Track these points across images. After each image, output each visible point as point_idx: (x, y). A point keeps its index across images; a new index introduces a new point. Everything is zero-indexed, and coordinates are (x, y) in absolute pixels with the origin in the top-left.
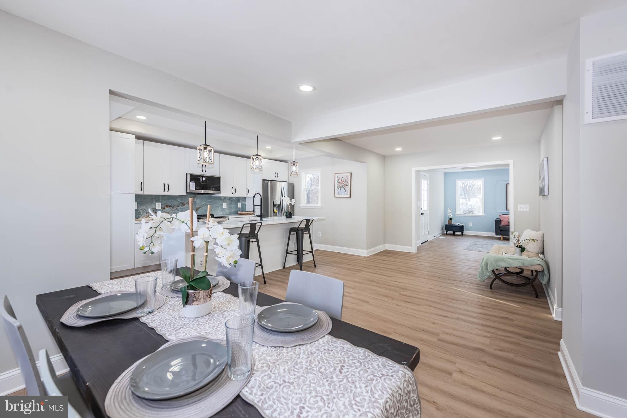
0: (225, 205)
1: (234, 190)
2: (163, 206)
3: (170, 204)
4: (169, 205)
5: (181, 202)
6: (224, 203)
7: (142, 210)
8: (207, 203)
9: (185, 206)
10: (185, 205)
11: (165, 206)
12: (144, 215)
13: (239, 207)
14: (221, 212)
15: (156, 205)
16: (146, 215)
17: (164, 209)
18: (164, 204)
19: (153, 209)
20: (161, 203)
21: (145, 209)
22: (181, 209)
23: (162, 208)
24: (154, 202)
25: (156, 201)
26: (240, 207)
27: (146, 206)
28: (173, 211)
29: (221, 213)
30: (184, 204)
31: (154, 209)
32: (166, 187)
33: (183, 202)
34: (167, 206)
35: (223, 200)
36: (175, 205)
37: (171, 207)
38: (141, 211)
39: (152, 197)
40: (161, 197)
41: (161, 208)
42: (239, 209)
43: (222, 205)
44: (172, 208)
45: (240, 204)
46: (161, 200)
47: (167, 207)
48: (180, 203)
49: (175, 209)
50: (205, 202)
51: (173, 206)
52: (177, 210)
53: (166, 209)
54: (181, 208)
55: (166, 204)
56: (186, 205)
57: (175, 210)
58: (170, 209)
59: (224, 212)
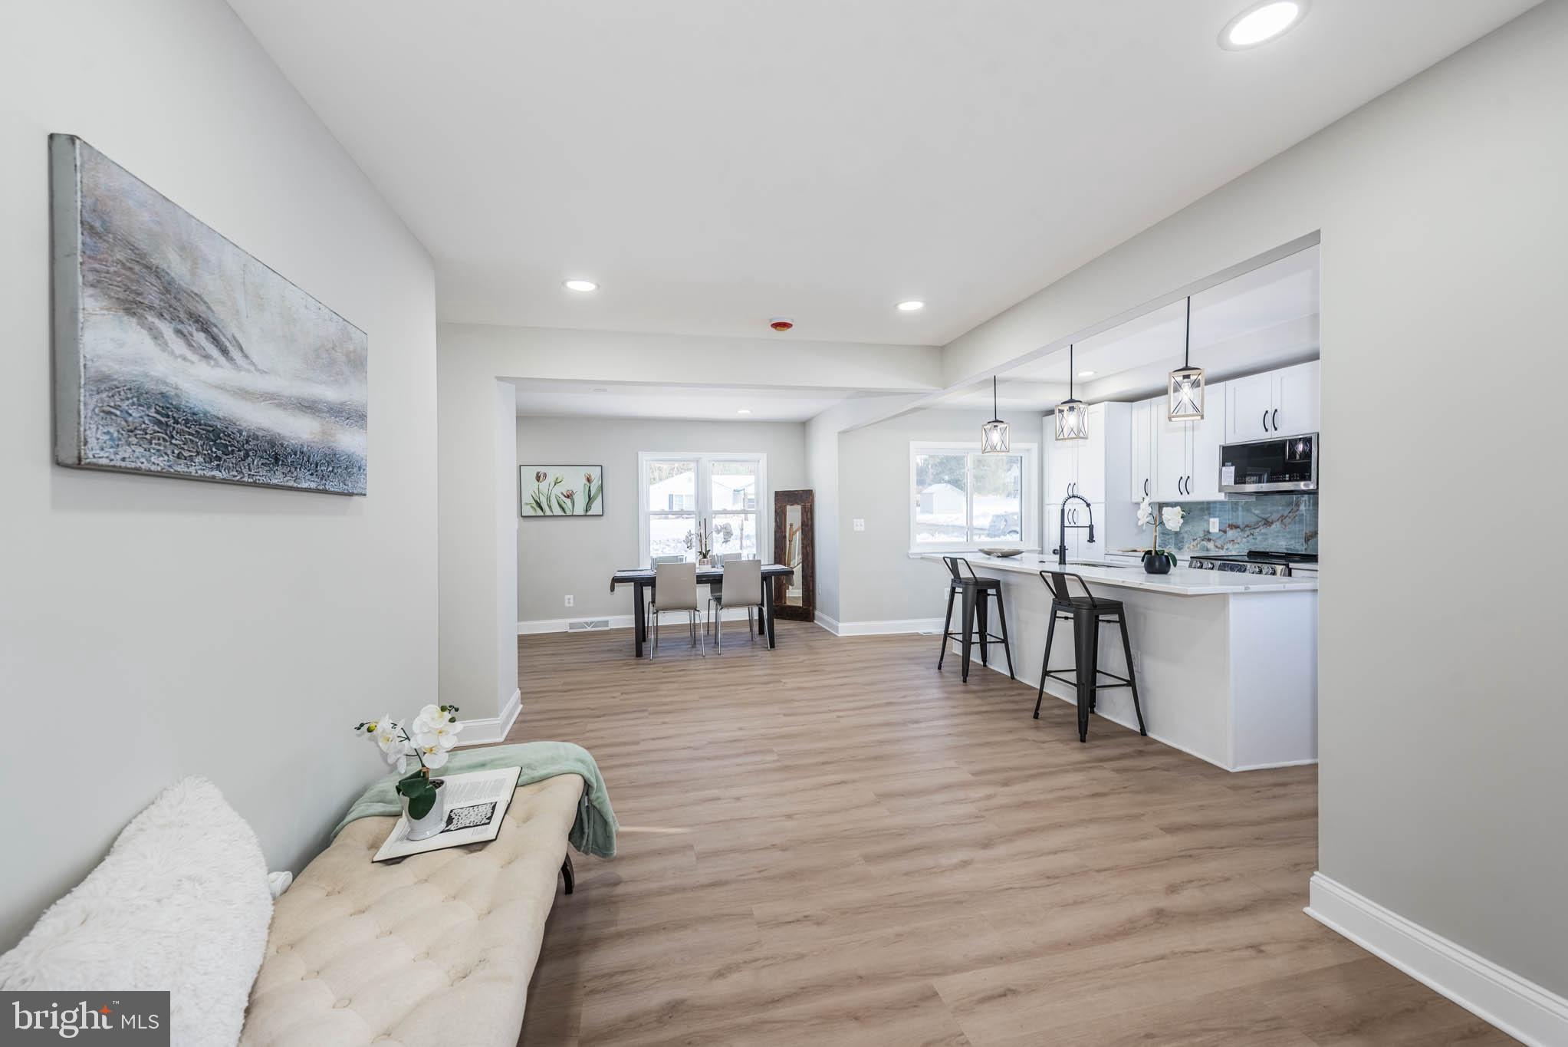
2: (1224, 527)
3: (1238, 522)
4: (1235, 524)
5: (1263, 516)
7: (1186, 532)
9: (1274, 526)
10: (1272, 523)
11: (1227, 525)
12: (1190, 544)
15: (1209, 524)
17: (1225, 532)
18: (1224, 521)
19: (1204, 531)
20: (1218, 519)
21: (1192, 531)
22: (1263, 534)
23: (1220, 530)
24: (1206, 517)
25: (1209, 514)
27: (1193, 526)
28: (1244, 540)
30: (1271, 521)
31: (1206, 533)
34: (1233, 527)
36: (1247, 523)
37: (1239, 530)
39: (1202, 506)
40: (1218, 506)
41: (1218, 531)
44: (1242, 530)
46: (1217, 513)
47: (1232, 529)
48: (1260, 519)
49: (1248, 533)
51: (1243, 526)
52: (1252, 537)
53: (1228, 533)
54: (1262, 531)
55: (1230, 522)
58: (1237, 534)
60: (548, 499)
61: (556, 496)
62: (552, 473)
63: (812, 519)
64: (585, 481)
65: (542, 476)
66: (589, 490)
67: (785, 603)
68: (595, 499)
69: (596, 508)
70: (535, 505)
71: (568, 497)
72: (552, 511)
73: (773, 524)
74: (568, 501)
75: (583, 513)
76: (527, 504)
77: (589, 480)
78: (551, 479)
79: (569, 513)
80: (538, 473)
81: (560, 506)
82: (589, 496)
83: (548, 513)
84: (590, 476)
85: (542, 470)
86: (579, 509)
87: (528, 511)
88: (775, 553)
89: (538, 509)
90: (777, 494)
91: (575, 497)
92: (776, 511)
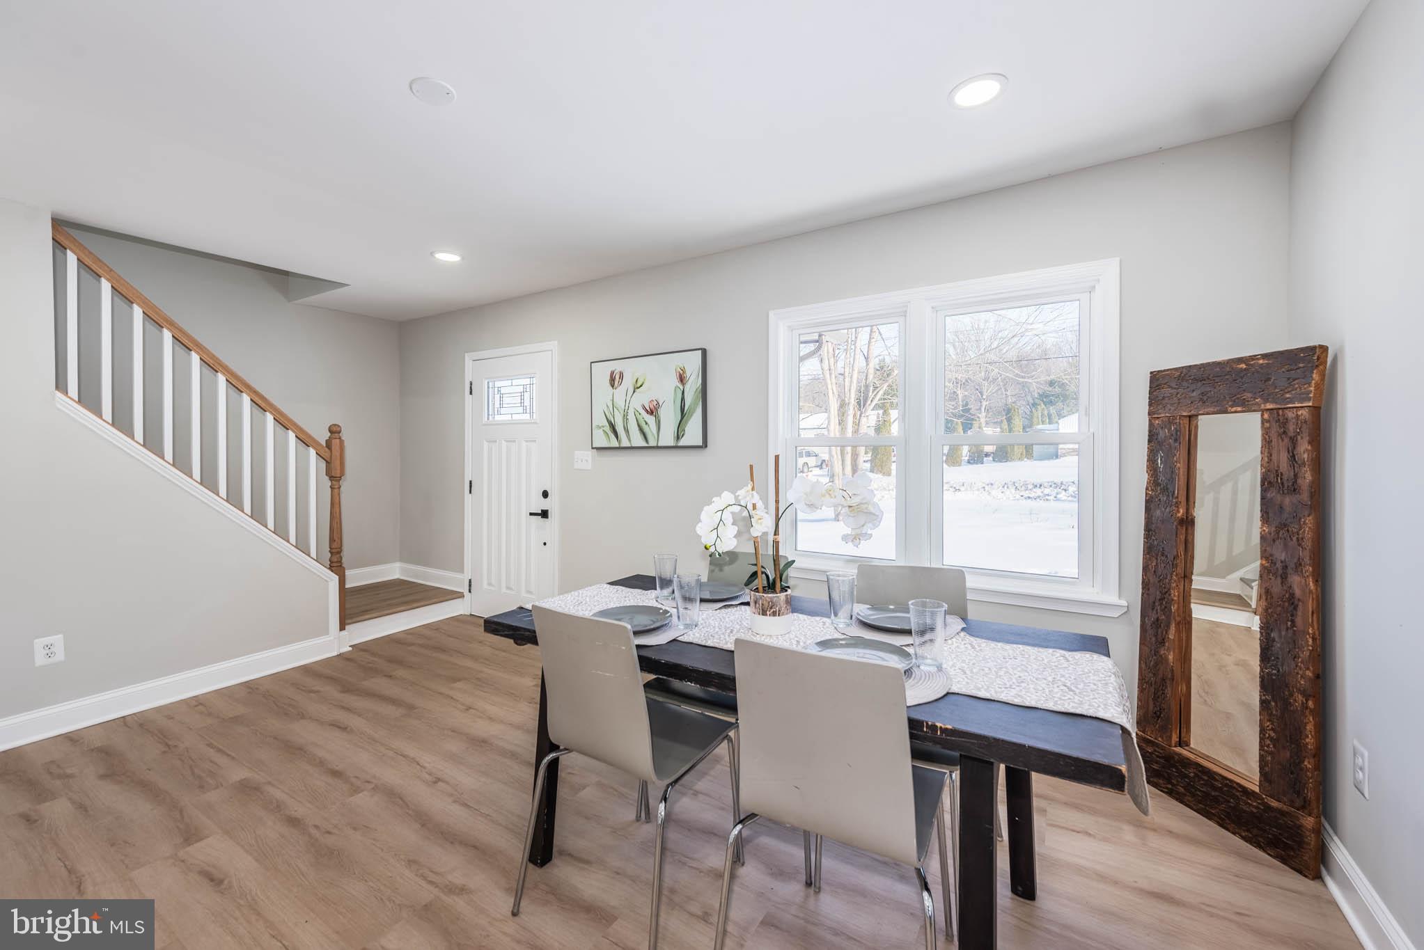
60: (625, 417)
61: (636, 412)
62: (631, 370)
63: (1322, 463)
64: (677, 383)
65: (617, 377)
66: (683, 399)
67: (1183, 743)
68: (692, 412)
69: (693, 434)
70: (608, 429)
71: (651, 412)
72: (630, 440)
73: (1139, 478)
74: (651, 420)
75: (672, 443)
76: (599, 427)
77: (682, 379)
78: (628, 383)
79: (652, 443)
80: (612, 373)
81: (641, 430)
82: (682, 410)
83: (625, 443)
84: (683, 370)
85: (617, 366)
86: (667, 438)
87: (601, 441)
88: (1145, 569)
89: (612, 436)
90: (1157, 380)
91: (662, 412)
92: (1152, 437)
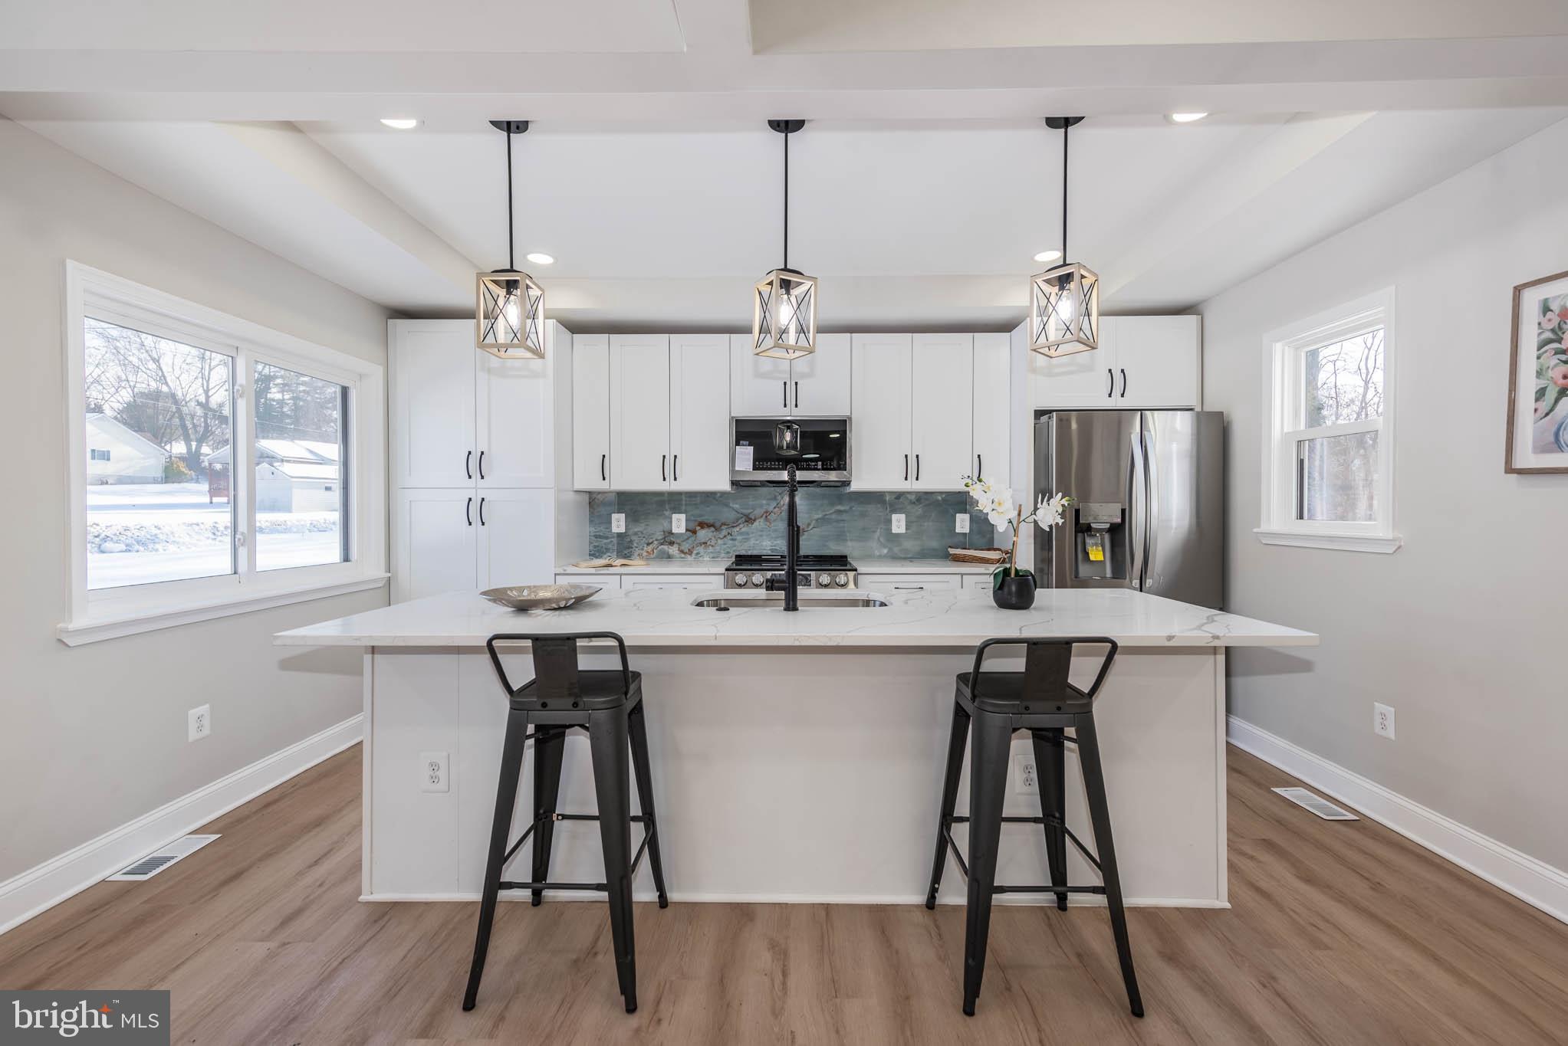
0: (899, 523)
1: (913, 465)
2: (692, 526)
3: (709, 519)
4: (706, 521)
6: (895, 517)
7: (636, 534)
8: (831, 514)
9: (756, 524)
10: (755, 520)
11: (697, 523)
12: (642, 549)
13: (958, 530)
14: (885, 547)
15: (671, 522)
16: (645, 548)
17: (694, 532)
18: (692, 518)
19: (664, 532)
20: (684, 516)
21: (644, 532)
22: (742, 534)
23: (687, 530)
24: (667, 514)
25: (671, 509)
26: (967, 530)
27: (647, 525)
28: (720, 542)
29: (885, 551)
30: (752, 517)
31: (667, 534)
32: (670, 465)
33: (750, 511)
34: (702, 525)
35: (891, 505)
36: (723, 521)
37: (712, 529)
38: (633, 538)
39: (661, 497)
40: (684, 498)
41: (684, 531)
42: (961, 539)
43: (890, 521)
44: (716, 530)
45: (963, 520)
46: (684, 508)
47: (702, 528)
48: (740, 515)
49: (724, 533)
50: (824, 511)
51: (718, 524)
52: (730, 537)
53: (698, 534)
54: (743, 530)
55: (700, 519)
56: (757, 521)
57: (725, 536)
58: (711, 534)
59: (896, 550)
